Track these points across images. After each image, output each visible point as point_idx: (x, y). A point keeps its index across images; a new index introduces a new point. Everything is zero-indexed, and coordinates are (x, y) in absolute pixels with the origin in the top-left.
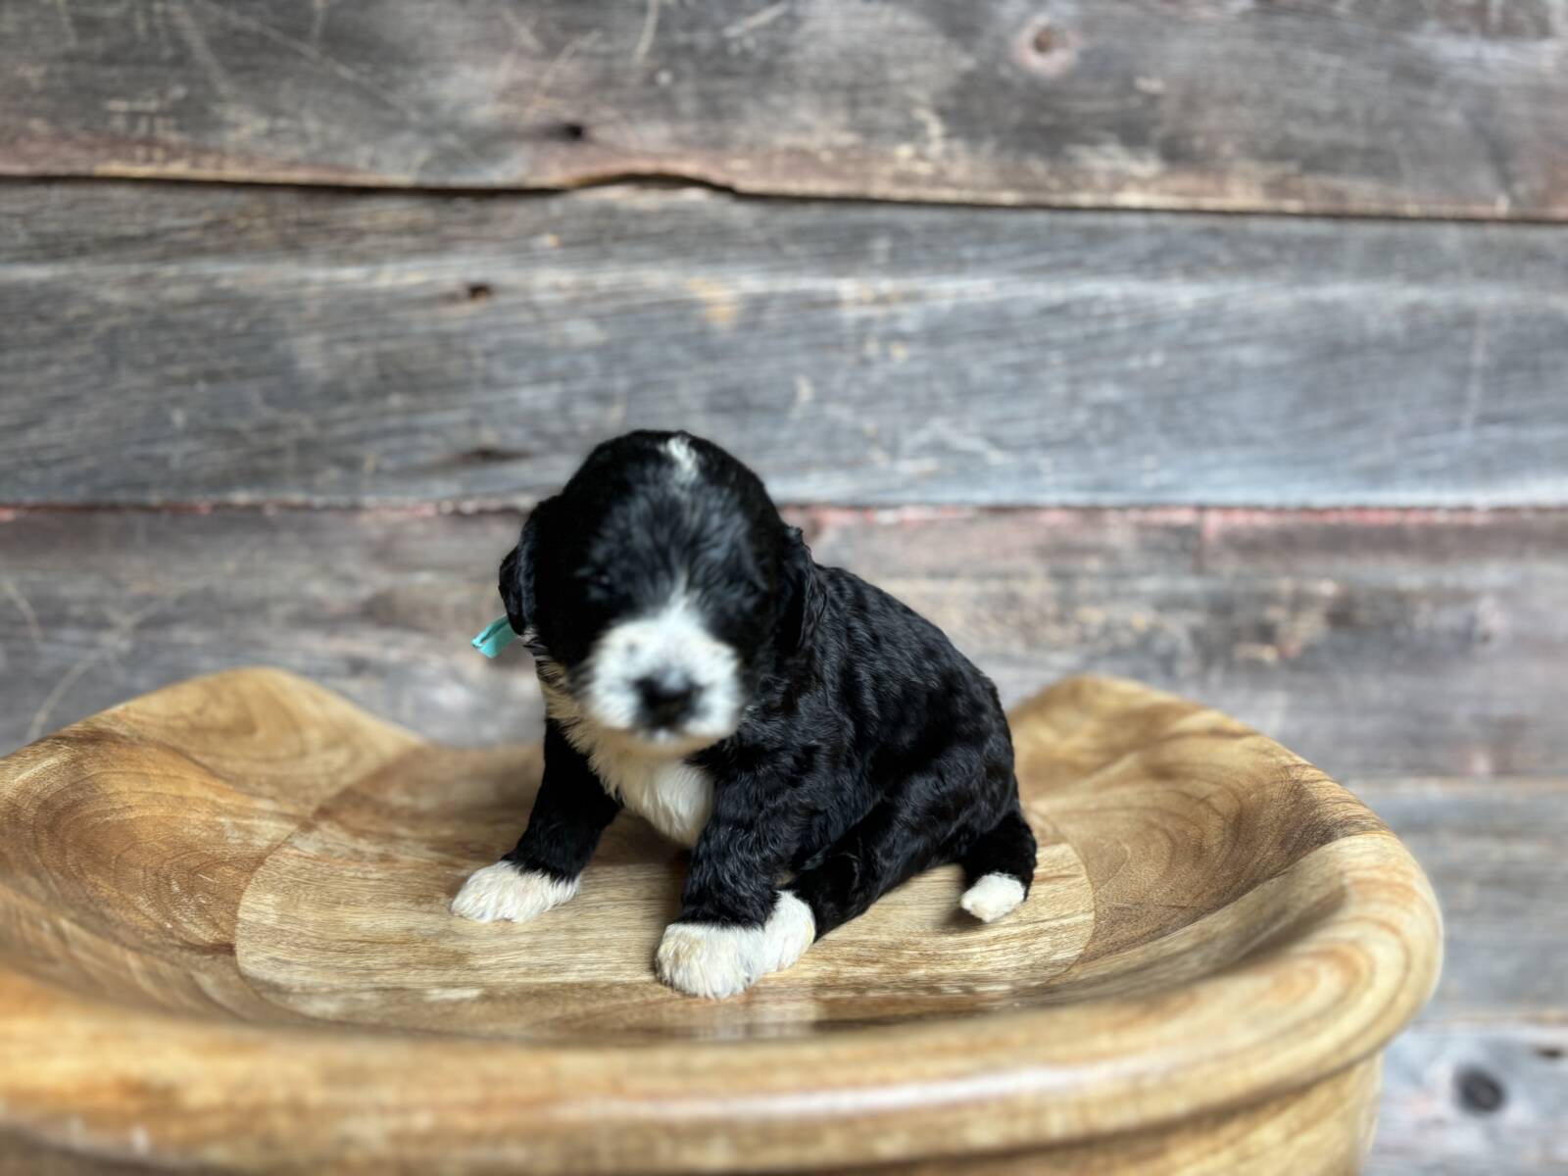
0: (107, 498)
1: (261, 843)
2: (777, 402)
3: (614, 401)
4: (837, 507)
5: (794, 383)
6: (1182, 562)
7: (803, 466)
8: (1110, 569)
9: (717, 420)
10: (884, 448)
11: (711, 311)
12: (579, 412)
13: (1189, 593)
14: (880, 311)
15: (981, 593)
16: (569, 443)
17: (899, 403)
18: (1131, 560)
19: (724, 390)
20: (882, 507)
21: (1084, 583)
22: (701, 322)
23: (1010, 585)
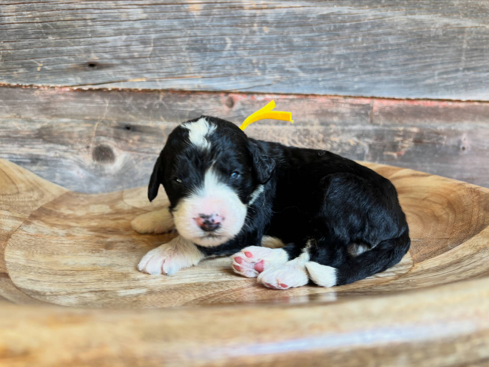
2: (217, 48)
3: (150, 43)
4: (240, 93)
5: (224, 40)
6: (366, 119)
7: (228, 75)
8: (341, 121)
9: (192, 54)
10: (260, 69)
11: (191, 7)
12: (133, 48)
13: (369, 131)
14: (258, 12)
15: (295, 130)
16: (130, 61)
17: (266, 51)
18: (349, 118)
19: (196, 41)
20: (258, 94)
21: (333, 127)
22: (187, 11)
23: (306, 127)
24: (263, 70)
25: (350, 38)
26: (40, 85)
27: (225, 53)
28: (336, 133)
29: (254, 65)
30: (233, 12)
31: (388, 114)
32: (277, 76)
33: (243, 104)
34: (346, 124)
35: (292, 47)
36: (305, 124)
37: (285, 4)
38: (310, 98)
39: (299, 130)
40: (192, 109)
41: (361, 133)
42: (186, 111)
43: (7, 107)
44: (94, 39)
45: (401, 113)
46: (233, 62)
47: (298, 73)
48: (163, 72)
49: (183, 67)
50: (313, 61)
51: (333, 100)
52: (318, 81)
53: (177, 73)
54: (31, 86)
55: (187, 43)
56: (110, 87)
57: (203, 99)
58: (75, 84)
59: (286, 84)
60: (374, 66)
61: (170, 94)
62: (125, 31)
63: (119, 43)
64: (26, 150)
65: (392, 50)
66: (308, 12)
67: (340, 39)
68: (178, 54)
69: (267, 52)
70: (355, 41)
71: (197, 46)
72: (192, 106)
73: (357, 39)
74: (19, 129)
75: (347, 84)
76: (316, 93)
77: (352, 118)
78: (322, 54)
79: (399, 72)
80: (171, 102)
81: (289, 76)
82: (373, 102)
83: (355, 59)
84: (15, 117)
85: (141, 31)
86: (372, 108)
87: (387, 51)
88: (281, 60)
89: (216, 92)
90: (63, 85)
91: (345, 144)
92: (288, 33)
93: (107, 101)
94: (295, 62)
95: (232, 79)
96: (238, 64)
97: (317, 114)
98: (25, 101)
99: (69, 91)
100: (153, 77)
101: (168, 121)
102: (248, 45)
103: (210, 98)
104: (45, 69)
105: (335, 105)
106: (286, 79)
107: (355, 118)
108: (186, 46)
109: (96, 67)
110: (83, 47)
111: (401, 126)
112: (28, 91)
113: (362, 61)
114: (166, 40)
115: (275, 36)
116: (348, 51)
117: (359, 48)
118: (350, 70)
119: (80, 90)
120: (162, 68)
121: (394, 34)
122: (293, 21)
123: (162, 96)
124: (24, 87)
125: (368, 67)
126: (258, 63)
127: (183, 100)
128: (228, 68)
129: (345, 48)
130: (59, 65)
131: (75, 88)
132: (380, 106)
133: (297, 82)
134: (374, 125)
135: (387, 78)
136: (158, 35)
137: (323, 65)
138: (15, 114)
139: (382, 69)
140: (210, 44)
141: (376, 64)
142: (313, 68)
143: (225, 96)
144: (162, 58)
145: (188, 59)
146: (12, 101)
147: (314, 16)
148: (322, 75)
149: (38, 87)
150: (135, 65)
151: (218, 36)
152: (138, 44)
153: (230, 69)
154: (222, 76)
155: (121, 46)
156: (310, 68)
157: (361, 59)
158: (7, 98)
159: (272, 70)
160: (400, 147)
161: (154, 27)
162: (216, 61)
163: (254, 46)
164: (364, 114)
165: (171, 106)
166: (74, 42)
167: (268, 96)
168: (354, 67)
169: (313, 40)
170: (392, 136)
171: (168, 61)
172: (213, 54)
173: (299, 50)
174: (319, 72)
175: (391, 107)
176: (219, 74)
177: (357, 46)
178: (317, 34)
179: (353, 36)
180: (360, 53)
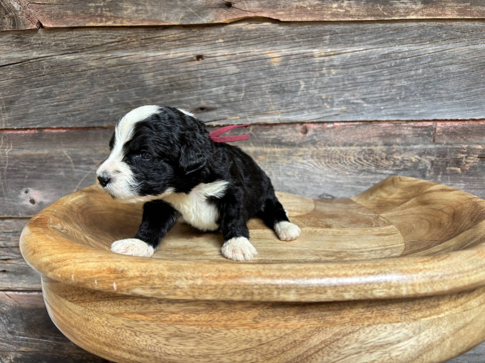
0: (91, 125)
2: (294, 89)
3: (242, 90)
4: (312, 123)
5: (299, 83)
6: (429, 139)
7: (302, 110)
8: (404, 142)
9: (274, 96)
10: (328, 103)
11: (272, 60)
12: (231, 94)
13: (431, 149)
14: (327, 58)
15: (360, 150)
16: (228, 104)
17: (334, 88)
18: (411, 139)
19: (276, 86)
20: (328, 122)
21: (395, 146)
22: (269, 64)
23: (370, 148)
24: (332, 105)
25: (411, 70)
27: (299, 93)
28: (399, 152)
29: (324, 101)
30: (306, 60)
31: (452, 134)
32: (344, 108)
33: (315, 130)
34: (409, 145)
35: (356, 84)
36: (369, 144)
37: (349, 50)
38: (374, 124)
39: (364, 150)
40: (275, 137)
41: (423, 151)
42: (270, 138)
44: (203, 90)
45: (466, 132)
46: (306, 99)
47: (362, 104)
48: (252, 111)
49: (267, 106)
50: (376, 94)
51: (396, 124)
52: (381, 110)
53: (262, 111)
55: (269, 88)
56: (214, 123)
57: (282, 128)
59: (352, 113)
60: (436, 93)
61: (256, 126)
62: (224, 83)
63: (221, 92)
66: (370, 54)
67: (401, 73)
68: (263, 97)
70: (416, 73)
71: (277, 89)
72: (274, 135)
73: (418, 71)
75: (409, 110)
77: (414, 138)
78: (385, 87)
79: (462, 96)
80: (258, 132)
81: (354, 107)
82: (436, 124)
85: (235, 82)
86: (435, 129)
87: (448, 79)
88: (347, 94)
89: (292, 123)
91: (408, 160)
92: (353, 73)
94: (358, 95)
95: (306, 112)
96: (310, 100)
97: (381, 136)
100: (244, 115)
101: (256, 146)
102: (318, 85)
103: (288, 128)
105: (398, 128)
106: (351, 109)
107: (418, 138)
108: (270, 90)
110: (195, 97)
111: (465, 144)
113: (423, 90)
114: (254, 87)
115: (341, 76)
116: (409, 83)
117: (419, 79)
118: (411, 98)
120: (251, 108)
121: (455, 64)
122: (357, 62)
123: (251, 128)
125: (429, 94)
126: (327, 99)
127: (267, 130)
128: (302, 104)
129: (405, 80)
132: (443, 126)
133: (362, 111)
134: (437, 143)
135: (450, 102)
136: (248, 84)
137: (384, 96)
139: (443, 96)
140: (287, 87)
142: (376, 99)
143: (300, 125)
144: (251, 100)
145: (270, 100)
147: (375, 56)
148: (384, 104)
150: (231, 107)
151: (294, 80)
152: (234, 91)
153: (304, 105)
154: (297, 110)
155: (222, 94)
156: (373, 99)
157: (422, 88)
159: (339, 103)
160: (464, 163)
161: (244, 78)
162: (292, 100)
163: (323, 86)
164: (427, 135)
165: (258, 135)
166: (190, 94)
167: (336, 124)
168: (415, 95)
169: (375, 76)
170: (456, 153)
171: (256, 103)
172: (290, 94)
173: (362, 85)
174: (381, 102)
175: (455, 127)
176: (295, 109)
177: (418, 77)
178: (378, 71)
179: (414, 69)
180: (421, 83)
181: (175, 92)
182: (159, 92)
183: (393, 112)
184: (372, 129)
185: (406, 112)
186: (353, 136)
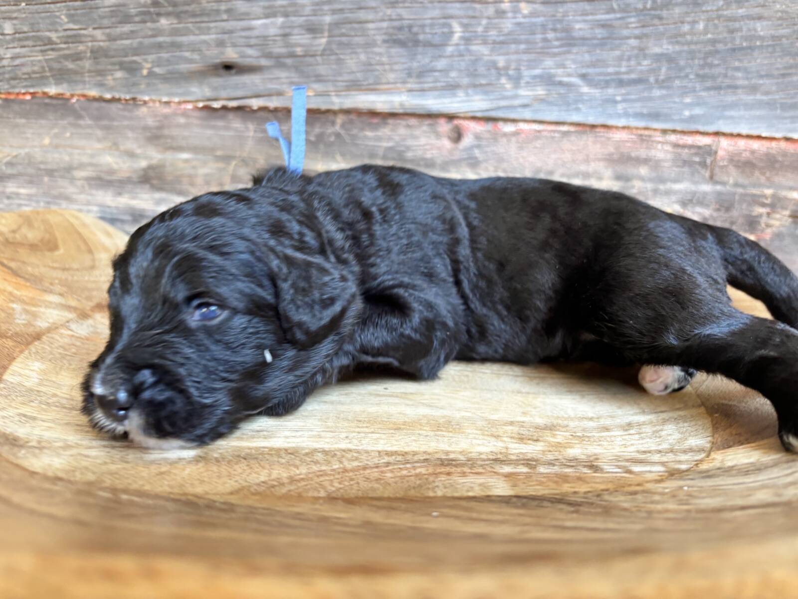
1: (42, 324)
2: (437, 40)
3: (321, 31)
4: (474, 118)
5: (450, 26)
6: (703, 171)
7: (452, 88)
8: (654, 175)
9: (395, 51)
10: (510, 78)
12: (295, 39)
13: (705, 194)
16: (289, 61)
17: (522, 47)
18: (669, 169)
19: (400, 29)
20: (506, 120)
24: (516, 80)
25: (682, 22)
26: (146, 98)
27: (450, 49)
28: (643, 194)
29: (500, 72)
31: (745, 165)
32: (540, 91)
33: (478, 137)
34: (663, 181)
35: (570, 41)
38: (599, 132)
40: (390, 144)
41: (689, 197)
42: (380, 147)
43: (99, 133)
44: (231, 23)
45: (771, 163)
46: (463, 66)
47: (579, 86)
48: (343, 81)
49: (377, 73)
50: (608, 66)
51: (641, 135)
52: (616, 102)
53: (365, 83)
54: (134, 99)
55: (384, 31)
56: (255, 103)
57: (408, 126)
58: (200, 98)
59: (556, 105)
60: (726, 76)
61: (353, 116)
62: (282, 9)
63: (272, 31)
64: (124, 201)
65: (761, 47)
67: (663, 25)
68: (369, 50)
69: (525, 49)
70: (692, 29)
71: (401, 37)
72: (390, 139)
73: (697, 26)
74: (115, 166)
75: (671, 108)
76: (610, 122)
77: (675, 169)
78: (628, 53)
79: (774, 88)
80: (355, 131)
81: (562, 91)
82: (719, 141)
83: (690, 61)
84: (110, 148)
85: (308, 10)
86: (716, 152)
87: (751, 48)
88: (549, 62)
89: (431, 116)
90: (182, 99)
92: (565, 15)
93: (251, 126)
94: (573, 66)
95: (461, 94)
96: (472, 69)
97: (610, 160)
98: (126, 123)
99: (192, 110)
100: (325, 89)
102: (491, 35)
103: (421, 126)
104: (153, 72)
105: (644, 145)
106: (555, 96)
107: (681, 169)
108: (385, 37)
109: (233, 71)
110: (213, 36)
111: (768, 187)
112: (130, 107)
113: (702, 67)
114: (349, 26)
115: (541, 20)
117: (696, 43)
118: (677, 82)
119: (207, 108)
120: (340, 74)
121: (768, 18)
123: (340, 119)
124: (123, 102)
125: (713, 77)
126: (507, 68)
127: (375, 128)
128: (453, 74)
129: (670, 43)
130: (176, 67)
131: (201, 105)
132: (731, 149)
133: (576, 102)
134: (717, 183)
135: (749, 98)
136: (336, 17)
137: (627, 73)
138: (110, 144)
139: (740, 82)
140: (425, 33)
141: (730, 73)
142: (608, 78)
143: (447, 122)
144: (342, 57)
145: (385, 59)
146: (105, 123)
148: (623, 91)
149: (145, 103)
150: (297, 68)
151: (440, 18)
152: (303, 32)
153: (458, 77)
154: (443, 88)
155: (276, 36)
156: (602, 78)
157: (702, 62)
158: (97, 118)
159: (531, 81)
160: (763, 225)
161: (329, 3)
162: (433, 63)
163: (502, 38)
164: (700, 163)
165: (354, 137)
166: (199, 28)
167: (522, 126)
168: (687, 76)
169: (610, 26)
170: (750, 204)
171: (351, 63)
172: (430, 51)
173: (583, 45)
174: (616, 87)
175: (753, 152)
176: (439, 84)
177: (695, 39)
178: (618, 15)
179: (689, 19)
180: (700, 52)
181: (164, 22)
182: (127, 19)
183: (638, 110)
184: (594, 143)
185: (665, 111)
186: (554, 156)
